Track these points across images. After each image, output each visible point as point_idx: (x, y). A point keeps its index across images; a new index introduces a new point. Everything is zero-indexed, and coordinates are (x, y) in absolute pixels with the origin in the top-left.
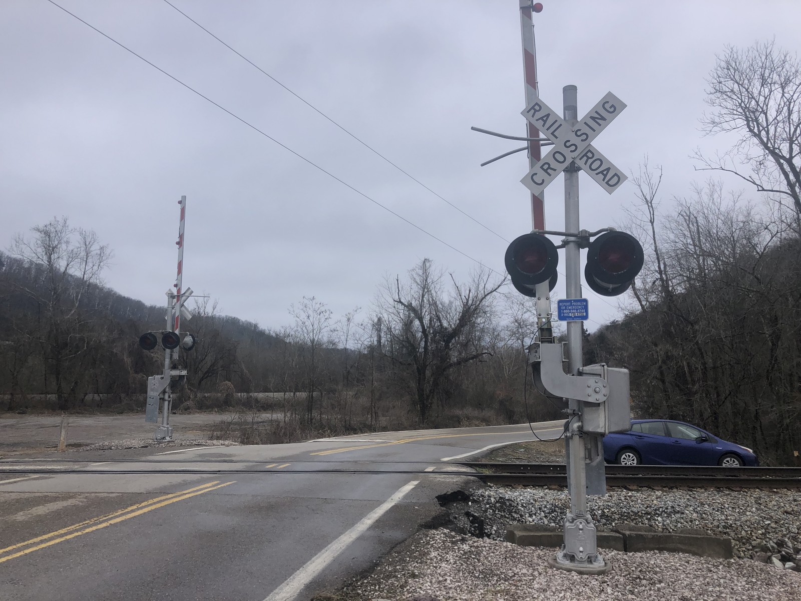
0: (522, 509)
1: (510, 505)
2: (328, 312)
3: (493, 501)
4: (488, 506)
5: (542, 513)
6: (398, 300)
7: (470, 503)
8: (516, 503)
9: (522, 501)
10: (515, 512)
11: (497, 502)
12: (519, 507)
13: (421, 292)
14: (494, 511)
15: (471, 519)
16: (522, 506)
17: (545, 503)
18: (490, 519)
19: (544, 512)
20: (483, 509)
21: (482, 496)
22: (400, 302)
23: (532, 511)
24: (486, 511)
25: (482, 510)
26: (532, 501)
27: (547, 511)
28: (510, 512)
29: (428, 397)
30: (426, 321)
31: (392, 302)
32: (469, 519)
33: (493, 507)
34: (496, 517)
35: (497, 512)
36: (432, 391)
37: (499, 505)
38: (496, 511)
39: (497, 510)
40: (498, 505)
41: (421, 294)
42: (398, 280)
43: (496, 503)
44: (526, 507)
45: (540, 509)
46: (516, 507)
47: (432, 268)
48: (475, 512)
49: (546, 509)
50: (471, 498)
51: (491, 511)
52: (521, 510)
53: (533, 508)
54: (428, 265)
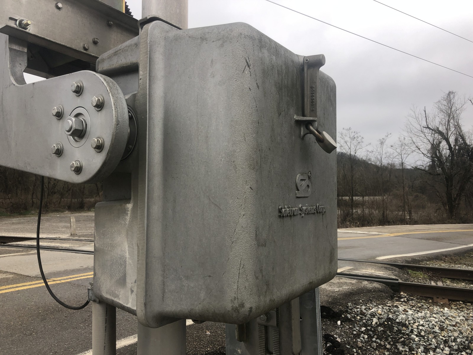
0: (417, 339)
1: (399, 331)
2: (360, 138)
3: (374, 323)
4: (363, 329)
5: (447, 349)
6: (427, 126)
7: (339, 323)
8: (410, 328)
9: (421, 328)
10: (404, 344)
11: (380, 325)
12: (413, 336)
13: (447, 119)
14: (370, 337)
15: (328, 345)
16: (419, 335)
17: (456, 334)
18: (360, 348)
19: (450, 347)
20: (355, 333)
21: (362, 313)
22: (428, 128)
23: (430, 344)
24: (358, 336)
25: (352, 334)
26: (437, 329)
27: (456, 347)
28: (396, 342)
29: (455, 199)
30: (452, 140)
31: (418, 127)
32: (326, 345)
33: (372, 331)
34: (370, 345)
35: (374, 339)
36: (459, 195)
37: (382, 329)
38: (373, 337)
39: (376, 336)
40: (380, 329)
41: (447, 120)
42: (425, 111)
43: (378, 326)
44: (423, 337)
45: (446, 342)
46: (407, 334)
47: (456, 98)
48: (340, 336)
49: (454, 344)
50: (343, 316)
51: (366, 337)
52: (414, 341)
53: (433, 340)
54: (452, 96)
